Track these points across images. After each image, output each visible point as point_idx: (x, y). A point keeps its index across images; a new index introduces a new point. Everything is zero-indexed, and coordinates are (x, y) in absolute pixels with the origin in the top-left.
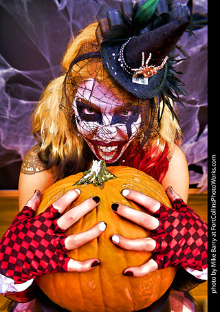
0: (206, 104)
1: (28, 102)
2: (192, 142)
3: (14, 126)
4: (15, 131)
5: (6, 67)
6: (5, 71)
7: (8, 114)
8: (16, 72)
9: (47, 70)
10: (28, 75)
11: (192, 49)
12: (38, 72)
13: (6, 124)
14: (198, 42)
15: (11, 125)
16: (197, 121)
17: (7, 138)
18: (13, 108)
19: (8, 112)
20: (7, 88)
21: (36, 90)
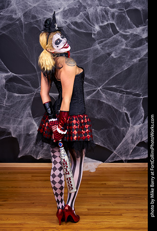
0: (147, 96)
1: (19, 95)
2: (140, 124)
3: (8, 111)
4: (8, 115)
5: (7, 72)
6: (6, 74)
7: (5, 103)
8: (13, 75)
9: (34, 74)
10: (21, 77)
11: (133, 60)
12: (28, 75)
13: (2, 110)
14: (137, 56)
15: (5, 111)
16: (142, 108)
17: (2, 120)
18: (8, 98)
19: (5, 101)
20: (6, 86)
21: (26, 87)
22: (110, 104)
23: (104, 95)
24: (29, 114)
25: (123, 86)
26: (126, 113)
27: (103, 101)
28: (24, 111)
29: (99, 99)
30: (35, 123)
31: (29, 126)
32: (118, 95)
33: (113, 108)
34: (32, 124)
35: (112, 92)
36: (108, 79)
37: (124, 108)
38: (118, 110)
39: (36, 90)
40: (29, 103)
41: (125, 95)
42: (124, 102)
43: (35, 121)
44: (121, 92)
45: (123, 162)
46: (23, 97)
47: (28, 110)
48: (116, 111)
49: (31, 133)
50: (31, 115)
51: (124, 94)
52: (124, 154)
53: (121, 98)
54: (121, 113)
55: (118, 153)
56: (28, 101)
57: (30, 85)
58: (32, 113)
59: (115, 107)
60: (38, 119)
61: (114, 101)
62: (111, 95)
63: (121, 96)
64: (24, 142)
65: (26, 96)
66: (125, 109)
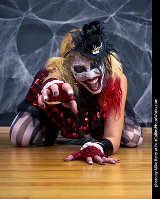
21: (10, 9)
22: (127, 38)
23: (118, 26)
24: (14, 47)
25: (144, 14)
26: (149, 52)
27: (118, 34)
28: (6, 43)
29: (112, 31)
30: (21, 62)
31: (13, 66)
32: (138, 25)
33: (131, 44)
34: (17, 64)
35: (129, 22)
36: (124, 2)
37: (146, 45)
38: (137, 47)
39: (25, 13)
40: (14, 32)
41: (147, 26)
42: (145, 36)
43: (22, 59)
44: (141, 21)
45: (145, 127)
46: (5, 23)
47: (12, 43)
48: (136, 48)
49: (14, 77)
50: (16, 49)
51: (145, 24)
52: (147, 113)
53: (142, 31)
54: (142, 52)
55: (138, 112)
56: (13, 29)
57: (17, 7)
58: (18, 46)
59: (134, 43)
60: (25, 57)
61: (133, 34)
62: (128, 25)
63: (142, 27)
64: (4, 90)
65: (11, 21)
66: (148, 46)
